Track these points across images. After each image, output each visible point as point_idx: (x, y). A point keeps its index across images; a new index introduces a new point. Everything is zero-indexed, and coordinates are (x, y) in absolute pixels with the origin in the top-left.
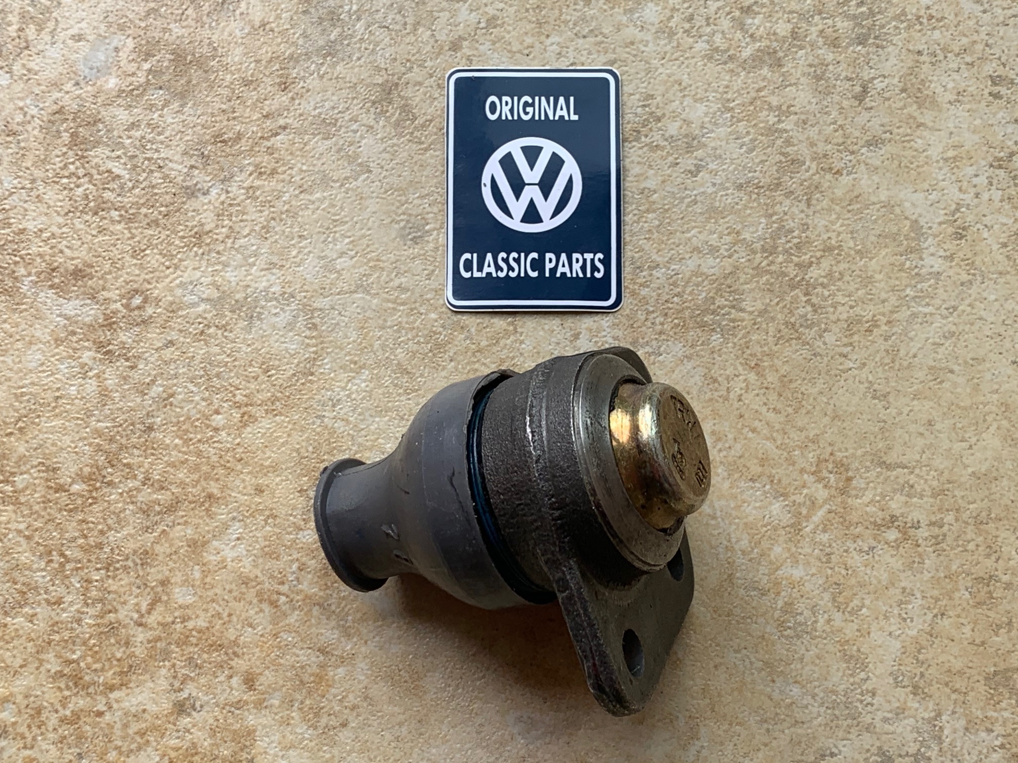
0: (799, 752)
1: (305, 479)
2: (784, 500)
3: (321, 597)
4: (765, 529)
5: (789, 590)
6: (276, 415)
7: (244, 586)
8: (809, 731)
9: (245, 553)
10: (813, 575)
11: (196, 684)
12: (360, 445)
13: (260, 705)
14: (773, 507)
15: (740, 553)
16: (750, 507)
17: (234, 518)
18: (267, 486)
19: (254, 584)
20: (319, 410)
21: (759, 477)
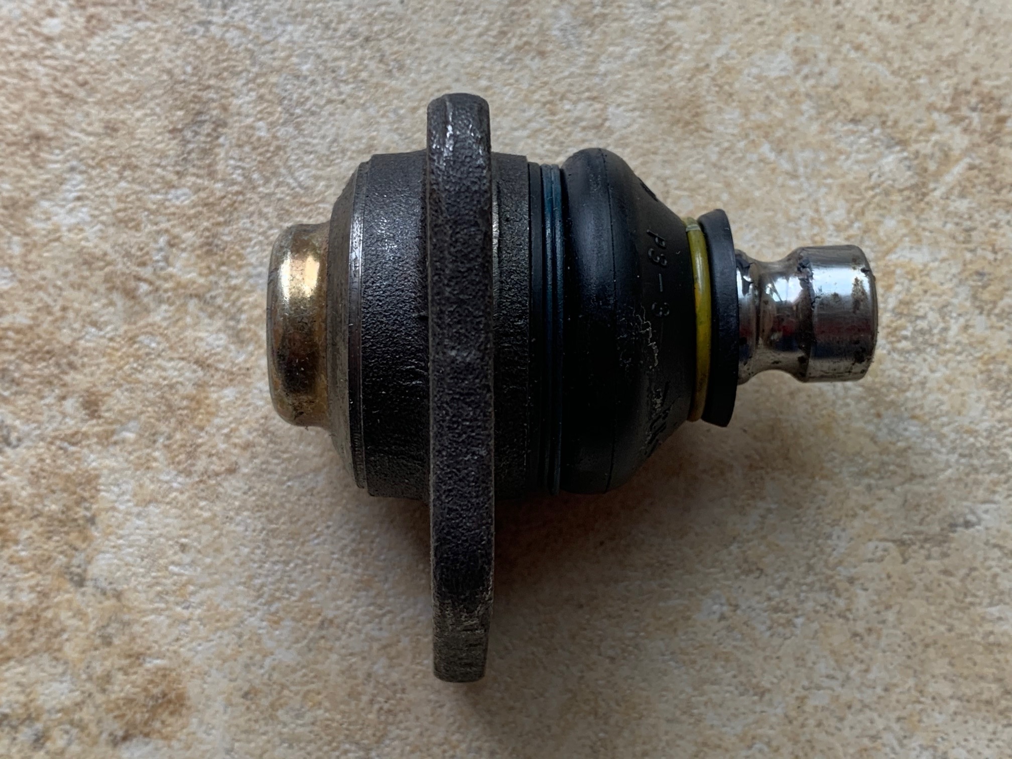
0: (917, 519)
1: (180, 113)
2: (903, 151)
3: (202, 286)
4: (871, 193)
5: (906, 282)
6: (138, 20)
7: (85, 267)
8: (933, 489)
9: (88, 219)
10: (943, 260)
11: (11, 408)
12: (262, 65)
13: (106, 439)
14: (884, 161)
15: (831, 228)
16: (849, 162)
17: (72, 169)
18: (123, 122)
19: (101, 264)
20: (203, 14)
21: (864, 116)
